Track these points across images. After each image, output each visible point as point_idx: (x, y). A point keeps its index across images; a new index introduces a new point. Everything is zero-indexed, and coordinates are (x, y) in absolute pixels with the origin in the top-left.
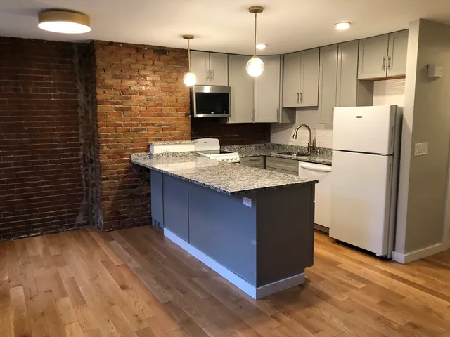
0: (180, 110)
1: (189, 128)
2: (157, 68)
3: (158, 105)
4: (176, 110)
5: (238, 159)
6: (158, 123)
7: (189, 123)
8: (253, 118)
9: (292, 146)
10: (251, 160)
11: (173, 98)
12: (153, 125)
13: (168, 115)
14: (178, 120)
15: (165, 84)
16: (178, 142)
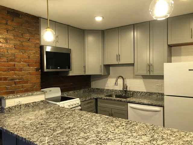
0: (32, 65)
1: (39, 81)
2: (10, 28)
3: (11, 60)
4: (29, 65)
5: (80, 103)
6: (10, 77)
7: (39, 76)
8: (85, 71)
9: (108, 90)
10: (88, 103)
11: (26, 55)
12: (5, 79)
13: (21, 70)
14: (30, 74)
15: (18, 43)
16: (30, 94)
